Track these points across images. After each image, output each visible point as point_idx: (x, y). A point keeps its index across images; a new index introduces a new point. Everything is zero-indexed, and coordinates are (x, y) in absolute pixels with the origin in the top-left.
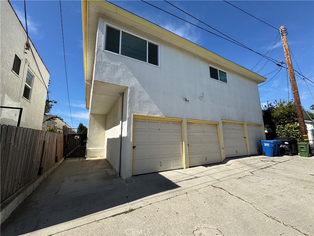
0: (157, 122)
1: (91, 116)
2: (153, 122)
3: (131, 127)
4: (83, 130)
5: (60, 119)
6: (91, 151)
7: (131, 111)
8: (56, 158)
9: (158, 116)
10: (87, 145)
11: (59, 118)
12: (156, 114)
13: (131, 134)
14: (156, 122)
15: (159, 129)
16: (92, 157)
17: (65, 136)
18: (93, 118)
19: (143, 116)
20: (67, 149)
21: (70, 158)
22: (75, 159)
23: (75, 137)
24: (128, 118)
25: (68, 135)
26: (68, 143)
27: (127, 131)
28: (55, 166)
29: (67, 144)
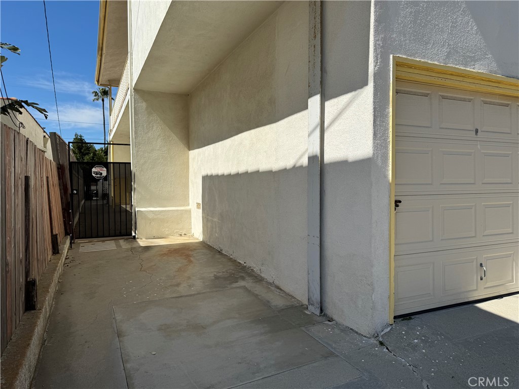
0: (470, 100)
1: (137, 97)
2: (455, 99)
3: (387, 116)
4: (88, 154)
5: (37, 108)
6: (150, 216)
7: (384, 40)
8: (54, 239)
9: (478, 69)
10: (134, 196)
11: (33, 107)
12: (474, 60)
13: (386, 148)
14: (464, 100)
15: (477, 131)
16: (154, 238)
17: (60, 169)
18: (144, 105)
19: (428, 70)
20: (72, 211)
21: (86, 240)
22: (103, 241)
23: (94, 170)
24: (375, 75)
25: (71, 164)
26: (72, 190)
27: (375, 134)
28: (59, 269)
29: (72, 194)
